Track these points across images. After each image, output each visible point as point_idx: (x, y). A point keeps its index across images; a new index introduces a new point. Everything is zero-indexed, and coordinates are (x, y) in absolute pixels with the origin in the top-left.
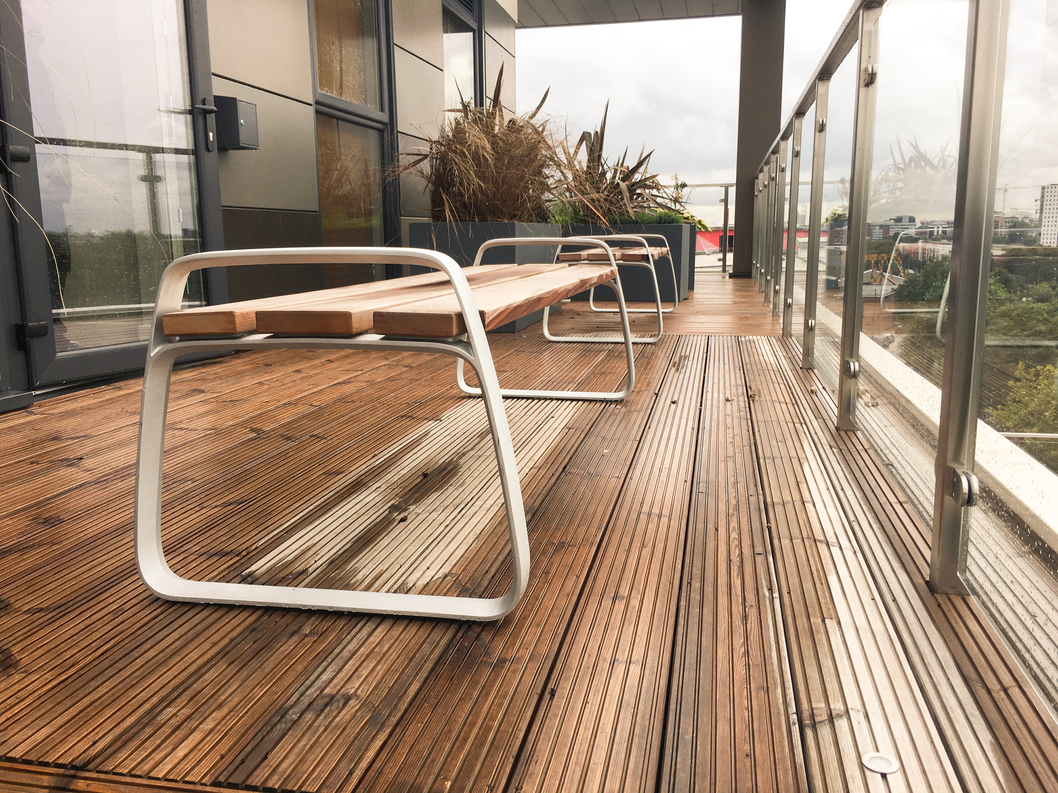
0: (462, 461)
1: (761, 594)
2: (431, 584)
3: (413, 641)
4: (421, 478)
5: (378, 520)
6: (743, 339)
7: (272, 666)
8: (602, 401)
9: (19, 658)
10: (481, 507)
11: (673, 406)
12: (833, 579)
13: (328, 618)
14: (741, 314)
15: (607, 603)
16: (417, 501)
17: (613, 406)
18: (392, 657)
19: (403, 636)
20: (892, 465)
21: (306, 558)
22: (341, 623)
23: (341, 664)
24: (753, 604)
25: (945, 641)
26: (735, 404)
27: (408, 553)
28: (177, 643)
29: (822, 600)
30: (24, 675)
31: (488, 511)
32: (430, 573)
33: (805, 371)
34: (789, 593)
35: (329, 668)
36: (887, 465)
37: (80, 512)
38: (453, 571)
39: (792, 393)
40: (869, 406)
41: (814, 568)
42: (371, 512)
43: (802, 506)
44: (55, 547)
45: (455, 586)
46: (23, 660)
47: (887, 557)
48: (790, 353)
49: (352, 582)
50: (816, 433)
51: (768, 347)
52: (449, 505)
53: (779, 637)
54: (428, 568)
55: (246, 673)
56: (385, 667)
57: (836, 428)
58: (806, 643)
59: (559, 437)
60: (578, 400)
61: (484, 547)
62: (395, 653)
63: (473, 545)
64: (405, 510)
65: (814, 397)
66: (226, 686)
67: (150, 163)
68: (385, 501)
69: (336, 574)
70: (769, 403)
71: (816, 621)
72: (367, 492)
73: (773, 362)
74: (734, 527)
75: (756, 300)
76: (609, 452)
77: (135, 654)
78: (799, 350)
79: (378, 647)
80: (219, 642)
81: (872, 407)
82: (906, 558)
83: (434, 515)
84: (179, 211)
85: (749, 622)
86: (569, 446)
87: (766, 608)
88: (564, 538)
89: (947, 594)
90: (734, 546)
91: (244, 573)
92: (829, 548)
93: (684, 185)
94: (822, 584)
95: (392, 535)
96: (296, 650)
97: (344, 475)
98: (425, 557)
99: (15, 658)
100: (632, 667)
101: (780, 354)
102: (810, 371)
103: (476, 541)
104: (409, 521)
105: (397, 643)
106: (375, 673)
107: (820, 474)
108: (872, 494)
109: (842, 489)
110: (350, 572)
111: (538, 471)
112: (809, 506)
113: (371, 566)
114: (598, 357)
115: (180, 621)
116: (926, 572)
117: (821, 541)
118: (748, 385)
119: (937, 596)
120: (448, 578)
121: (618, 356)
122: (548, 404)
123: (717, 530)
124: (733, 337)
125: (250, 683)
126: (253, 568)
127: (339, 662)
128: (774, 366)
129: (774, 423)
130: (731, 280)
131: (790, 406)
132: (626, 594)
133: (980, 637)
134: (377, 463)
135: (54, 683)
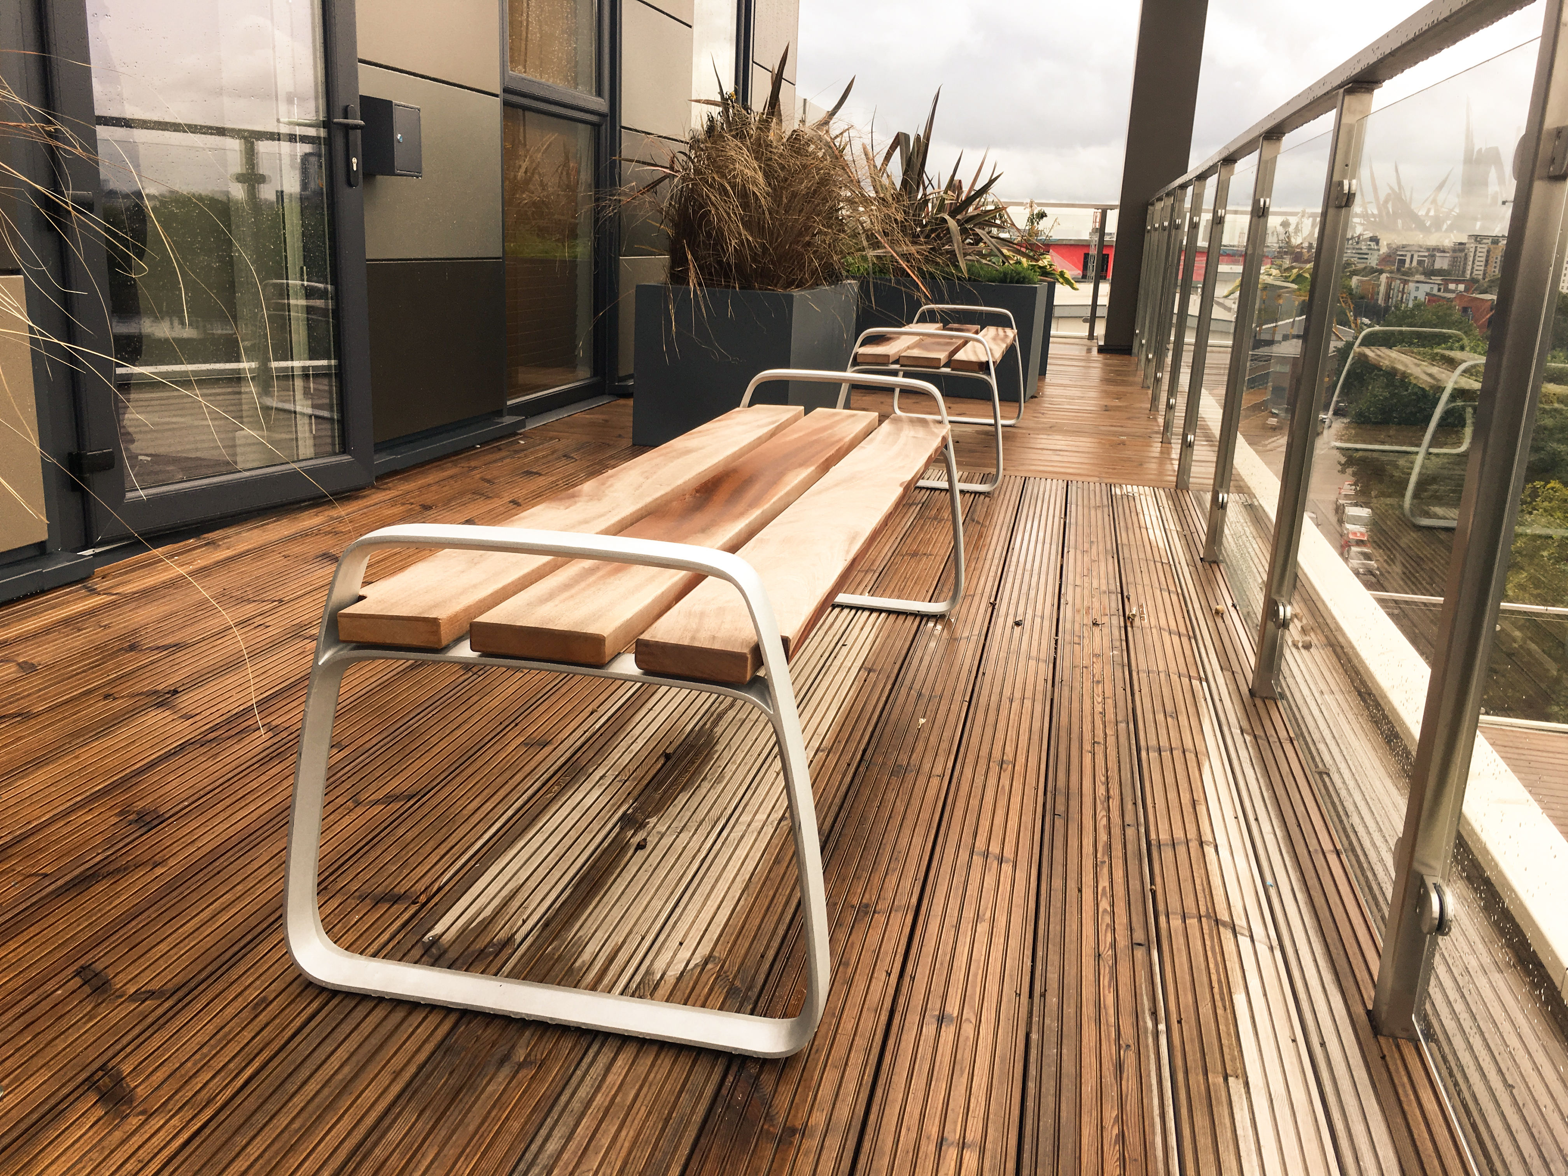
0: (718, 730)
1: (1141, 1023)
2: (686, 976)
3: (668, 1087)
4: (662, 761)
5: (606, 844)
6: (1118, 492)
7: (477, 1122)
8: (915, 615)
9: (132, 1086)
10: (749, 825)
11: (1018, 630)
12: (1240, 999)
13: (548, 1034)
14: (1115, 434)
15: (930, 1030)
16: (660, 807)
17: (931, 624)
18: (639, 1116)
19: (652, 1075)
20: (1328, 775)
21: (511, 913)
22: (566, 1045)
23: (572, 1124)
24: (1131, 1042)
25: (1389, 1127)
26: (1106, 630)
27: (650, 914)
28: (346, 1070)
29: (1225, 1041)
30: (142, 1118)
31: (759, 833)
32: (684, 954)
33: (1207, 566)
34: (1179, 1022)
35: (555, 1132)
36: (1320, 774)
37: (186, 803)
38: (716, 954)
39: (1188, 612)
40: (1298, 648)
41: (1214, 977)
42: (596, 826)
43: (1200, 850)
44: (159, 871)
45: (720, 983)
46: (138, 1090)
47: (1315, 960)
48: (1186, 527)
49: (577, 964)
50: (1221, 700)
51: (1154, 512)
52: (704, 819)
53: (1166, 1109)
54: (681, 944)
55: (443, 1133)
56: (631, 1133)
57: (1250, 690)
58: (1201, 1121)
59: (854, 687)
60: (880, 611)
61: (756, 909)
62: (643, 1108)
63: (742, 902)
64: (642, 825)
65: (1219, 621)
66: (419, 1156)
67: (250, 155)
68: (613, 805)
69: (553, 949)
70: (1154, 630)
71: (1216, 1079)
72: (587, 786)
73: (1161, 545)
74: (1104, 888)
75: (1138, 405)
76: (927, 721)
77: (291, 1088)
78: (1202, 526)
79: (620, 1095)
80: (402, 1069)
81: (1303, 651)
82: (1341, 962)
83: (685, 837)
84: (302, 268)
85: (1125, 1076)
86: (870, 708)
87: (1148, 1051)
88: (867, 896)
89: (1395, 1038)
90: (1104, 927)
91: (426, 939)
92: (1236, 937)
93: (1042, 215)
94: (1225, 1009)
95: (627, 876)
96: (509, 1091)
97: (551, 747)
98: (676, 923)
99: (128, 1086)
100: (967, 1154)
101: (1173, 527)
102: (1215, 566)
103: (745, 895)
104: (649, 848)
105: (645, 1090)
106: (618, 1145)
107: (1225, 786)
108: (1297, 829)
109: (1257, 819)
110: (573, 946)
111: (827, 756)
112: (1209, 850)
113: (601, 936)
114: (905, 520)
115: (346, 1028)
116: (1369, 993)
117: (1225, 924)
118: (1125, 594)
119: (1382, 1040)
120: (710, 966)
121: (935, 518)
122: (837, 617)
123: (1080, 891)
124: (1103, 485)
125: (451, 1152)
126: (438, 929)
127: (568, 1120)
128: (1163, 553)
129: (1162, 675)
130: (1100, 357)
131: (1185, 640)
132: (955, 1014)
133: (1437, 1124)
134: (597, 726)
135: (185, 1136)
